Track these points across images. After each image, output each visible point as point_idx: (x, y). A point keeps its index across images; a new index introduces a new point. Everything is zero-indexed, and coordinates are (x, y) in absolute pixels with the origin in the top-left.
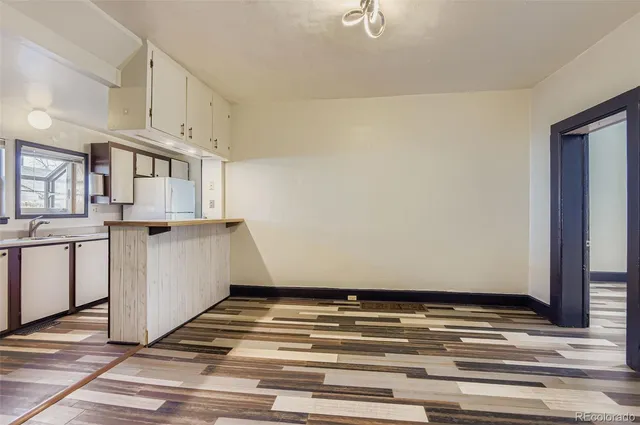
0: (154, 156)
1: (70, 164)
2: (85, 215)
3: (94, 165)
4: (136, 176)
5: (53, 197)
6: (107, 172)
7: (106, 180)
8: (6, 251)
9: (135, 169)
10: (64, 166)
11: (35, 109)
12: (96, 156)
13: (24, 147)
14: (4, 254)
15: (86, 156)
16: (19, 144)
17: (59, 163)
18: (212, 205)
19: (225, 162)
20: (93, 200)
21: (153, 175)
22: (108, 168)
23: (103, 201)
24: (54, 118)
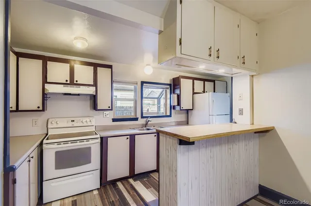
0: (204, 80)
1: (165, 90)
2: (170, 116)
3: (174, 89)
4: (194, 93)
5: (160, 106)
6: (178, 92)
7: (179, 97)
8: (129, 137)
9: (193, 89)
10: (162, 92)
11: (147, 65)
12: (175, 85)
13: (144, 84)
14: (128, 138)
15: (170, 85)
16: (143, 83)
17: (161, 90)
18: (241, 112)
19: (253, 76)
20: (174, 107)
21: (204, 92)
22: (179, 90)
23: (178, 108)
24: (153, 68)
